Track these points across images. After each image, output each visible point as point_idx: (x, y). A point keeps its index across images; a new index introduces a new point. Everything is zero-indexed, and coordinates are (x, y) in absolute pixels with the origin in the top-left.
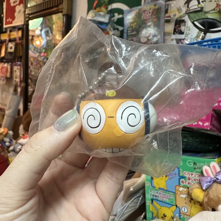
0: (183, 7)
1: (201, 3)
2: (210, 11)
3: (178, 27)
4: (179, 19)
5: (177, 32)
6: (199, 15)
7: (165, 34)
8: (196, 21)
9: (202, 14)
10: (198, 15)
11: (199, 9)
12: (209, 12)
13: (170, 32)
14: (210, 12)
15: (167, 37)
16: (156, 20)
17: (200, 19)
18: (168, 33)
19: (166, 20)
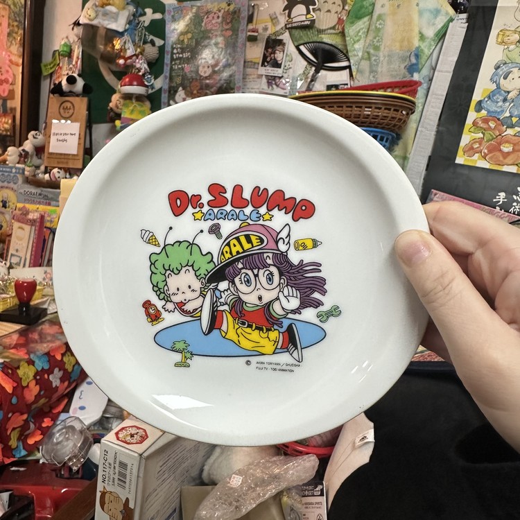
0: (281, 14)
1: (312, 13)
2: (328, 29)
3: (271, 53)
4: (274, 38)
5: (268, 62)
6: (309, 33)
7: (247, 64)
8: (303, 44)
9: (313, 33)
10: (307, 34)
11: (308, 23)
12: (325, 30)
13: (256, 61)
14: (326, 32)
15: (249, 70)
16: (229, 33)
17: (311, 43)
18: (251, 62)
19: (250, 35)
